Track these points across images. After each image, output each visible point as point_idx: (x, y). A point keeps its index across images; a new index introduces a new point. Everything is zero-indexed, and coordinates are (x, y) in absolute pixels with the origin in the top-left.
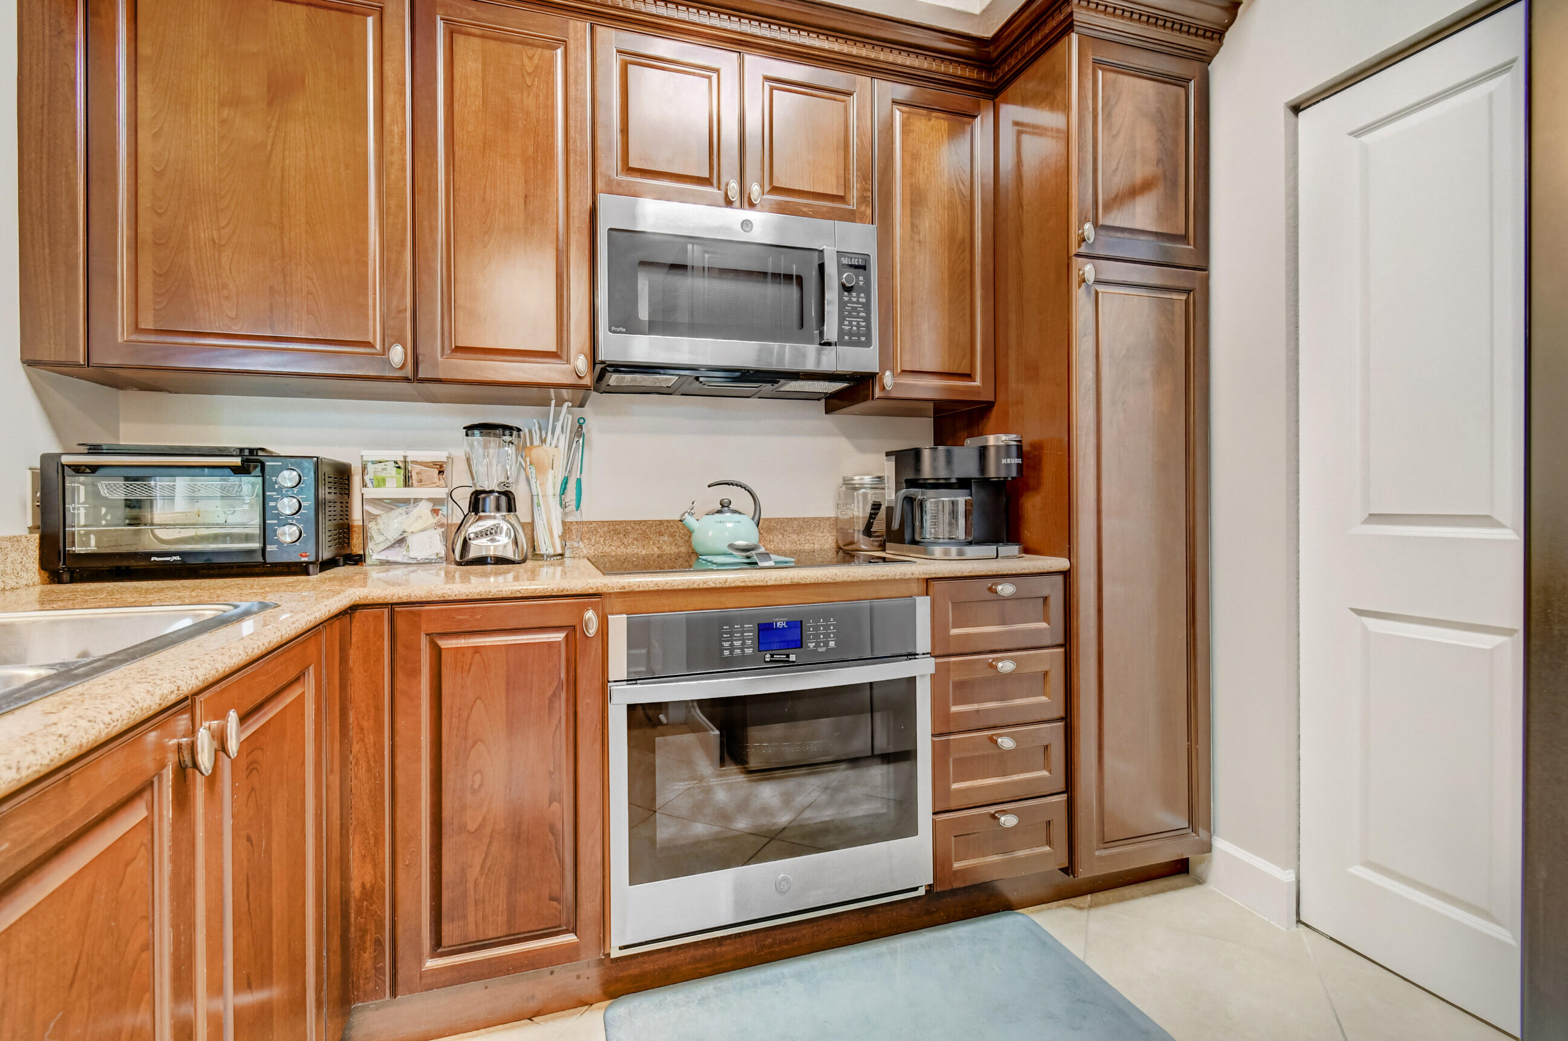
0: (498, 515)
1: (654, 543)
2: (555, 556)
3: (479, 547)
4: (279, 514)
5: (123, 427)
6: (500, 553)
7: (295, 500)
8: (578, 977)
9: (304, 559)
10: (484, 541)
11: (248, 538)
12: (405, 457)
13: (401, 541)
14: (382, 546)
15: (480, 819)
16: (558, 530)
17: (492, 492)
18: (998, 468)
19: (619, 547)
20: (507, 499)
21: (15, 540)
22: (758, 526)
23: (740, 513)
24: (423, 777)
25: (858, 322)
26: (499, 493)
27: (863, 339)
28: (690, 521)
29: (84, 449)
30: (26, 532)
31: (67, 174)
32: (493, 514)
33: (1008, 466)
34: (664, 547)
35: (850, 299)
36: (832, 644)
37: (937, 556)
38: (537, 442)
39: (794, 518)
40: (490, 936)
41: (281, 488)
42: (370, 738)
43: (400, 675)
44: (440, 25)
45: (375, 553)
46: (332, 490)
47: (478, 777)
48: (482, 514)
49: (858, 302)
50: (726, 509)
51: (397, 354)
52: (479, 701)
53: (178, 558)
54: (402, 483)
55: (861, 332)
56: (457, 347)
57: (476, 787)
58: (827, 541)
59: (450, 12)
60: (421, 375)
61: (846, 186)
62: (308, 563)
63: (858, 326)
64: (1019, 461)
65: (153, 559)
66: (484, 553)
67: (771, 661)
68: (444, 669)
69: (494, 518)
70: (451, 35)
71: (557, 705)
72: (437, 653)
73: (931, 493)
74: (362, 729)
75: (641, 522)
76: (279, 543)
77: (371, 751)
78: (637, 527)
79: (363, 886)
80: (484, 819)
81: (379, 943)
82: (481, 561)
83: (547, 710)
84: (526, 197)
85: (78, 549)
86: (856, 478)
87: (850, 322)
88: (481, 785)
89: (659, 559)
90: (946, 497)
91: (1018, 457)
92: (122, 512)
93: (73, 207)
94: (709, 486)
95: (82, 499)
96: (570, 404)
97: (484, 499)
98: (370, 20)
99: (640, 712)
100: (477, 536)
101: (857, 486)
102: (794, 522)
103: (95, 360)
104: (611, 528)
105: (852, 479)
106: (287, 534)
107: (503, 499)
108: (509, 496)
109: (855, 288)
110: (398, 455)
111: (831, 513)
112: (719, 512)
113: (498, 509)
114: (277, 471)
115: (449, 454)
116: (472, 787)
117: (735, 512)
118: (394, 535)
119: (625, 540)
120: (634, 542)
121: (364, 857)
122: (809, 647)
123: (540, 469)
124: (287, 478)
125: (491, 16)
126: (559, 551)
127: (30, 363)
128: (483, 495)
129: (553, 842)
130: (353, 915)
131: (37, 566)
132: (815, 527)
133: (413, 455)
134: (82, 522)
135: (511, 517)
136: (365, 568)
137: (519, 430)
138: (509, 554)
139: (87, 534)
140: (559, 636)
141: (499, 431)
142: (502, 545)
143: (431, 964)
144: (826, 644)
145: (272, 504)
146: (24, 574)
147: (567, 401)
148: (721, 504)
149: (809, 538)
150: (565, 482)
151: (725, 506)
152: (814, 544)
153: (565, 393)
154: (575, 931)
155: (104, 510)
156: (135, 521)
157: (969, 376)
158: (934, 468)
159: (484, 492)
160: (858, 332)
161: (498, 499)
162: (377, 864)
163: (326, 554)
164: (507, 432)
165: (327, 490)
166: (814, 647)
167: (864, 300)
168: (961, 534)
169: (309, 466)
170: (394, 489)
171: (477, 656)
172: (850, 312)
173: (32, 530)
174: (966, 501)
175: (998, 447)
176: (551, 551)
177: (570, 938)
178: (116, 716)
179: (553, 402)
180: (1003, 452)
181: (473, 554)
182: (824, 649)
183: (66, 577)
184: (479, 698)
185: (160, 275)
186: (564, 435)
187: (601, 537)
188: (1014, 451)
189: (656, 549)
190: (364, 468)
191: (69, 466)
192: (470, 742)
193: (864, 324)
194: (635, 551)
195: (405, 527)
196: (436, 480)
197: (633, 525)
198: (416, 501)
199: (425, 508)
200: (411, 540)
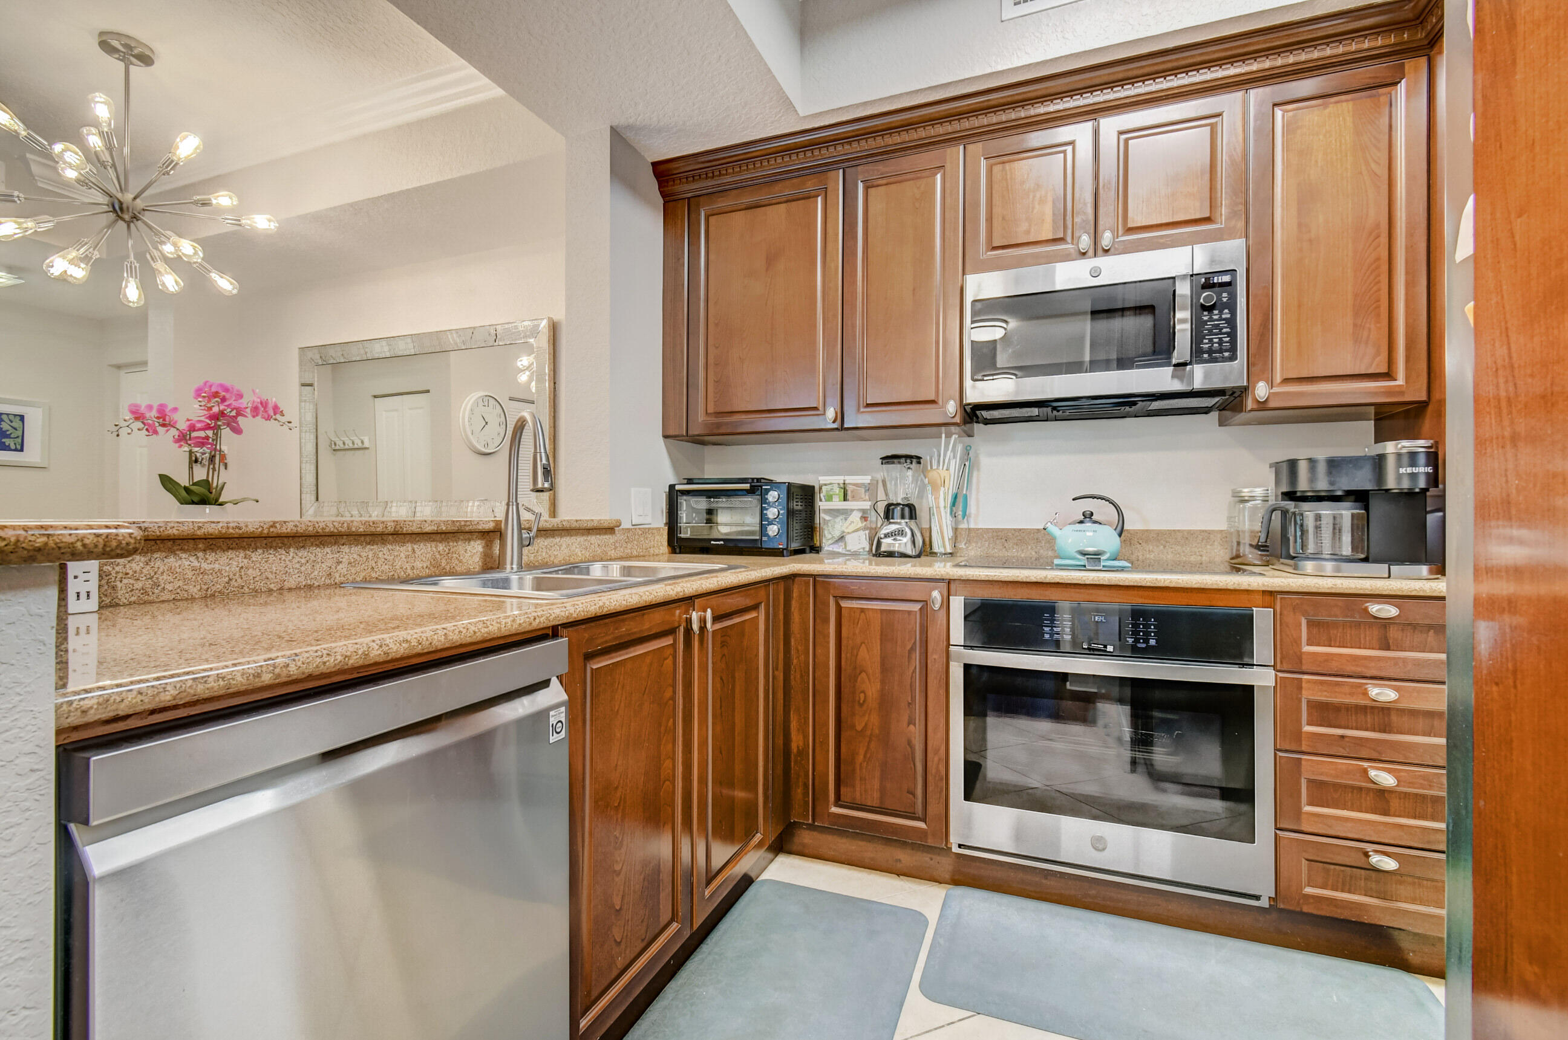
0: (903, 521)
1: (1032, 548)
2: (945, 554)
3: (887, 544)
4: (768, 518)
5: (706, 467)
6: (902, 550)
7: (776, 510)
8: (931, 859)
9: (781, 547)
10: (889, 540)
11: (752, 533)
12: (844, 481)
13: (842, 538)
14: (830, 542)
15: (863, 724)
16: (949, 533)
17: (898, 504)
18: (1399, 477)
19: (1001, 550)
20: (911, 511)
21: (658, 529)
22: (1120, 535)
23: (1100, 523)
24: (831, 688)
25: (1220, 339)
26: (903, 505)
27: (1226, 354)
28: (1052, 529)
29: (686, 481)
30: (663, 526)
31: (680, 334)
32: (899, 521)
33: (1413, 476)
34: (1042, 551)
35: (1211, 318)
36: (1152, 642)
37: (1308, 571)
38: (935, 467)
39: (1179, 530)
40: (869, 804)
41: (769, 502)
42: (802, 657)
43: (818, 621)
44: (861, 186)
45: (827, 546)
46: (800, 504)
47: (862, 696)
48: (891, 521)
49: (1220, 319)
50: (1088, 519)
51: (831, 413)
52: (863, 645)
53: (722, 543)
54: (842, 499)
55: (1224, 348)
56: (867, 404)
57: (861, 701)
58: (1220, 554)
59: (866, 175)
60: (846, 426)
61: (1213, 204)
62: (783, 549)
63: (1221, 342)
64: (1430, 470)
65: (712, 542)
66: (892, 549)
67: (1089, 649)
68: (843, 620)
69: (899, 523)
70: (867, 189)
71: (913, 657)
72: (839, 609)
73: (1305, 506)
74: (798, 651)
75: (1020, 530)
76: (767, 535)
77: (803, 665)
78: (1017, 534)
79: (798, 747)
80: (866, 724)
81: (806, 786)
82: (890, 554)
83: (907, 659)
84: (914, 290)
85: (682, 536)
86: (1246, 490)
87: (1211, 340)
88: (864, 701)
89: (1037, 562)
90: (1326, 510)
91: (1427, 465)
92: (705, 516)
93: (682, 352)
94: (1074, 500)
95: (684, 509)
96: (957, 436)
97: (893, 509)
98: (819, 199)
99: (974, 671)
100: (886, 536)
101: (1246, 498)
102: (1178, 533)
103: (690, 433)
104: (995, 534)
105: (1241, 492)
106: (773, 530)
107: (907, 509)
108: (912, 508)
109: (1218, 304)
110: (840, 479)
111: (1223, 526)
112: (1081, 522)
113: (903, 517)
114: (767, 491)
115: (872, 477)
116: (859, 701)
117: (1095, 522)
118: (837, 534)
119: (1006, 544)
120: (1015, 546)
121: (798, 730)
122: (1128, 642)
123: (935, 489)
124: (772, 496)
125: (892, 168)
126: (949, 550)
127: (665, 437)
128: (893, 507)
129: (910, 753)
130: (793, 764)
131: (666, 544)
132: (1203, 539)
133: (850, 479)
134: (684, 521)
135: (912, 523)
136: (821, 555)
137: (919, 458)
138: (909, 550)
139: (687, 527)
140: (916, 607)
141: (903, 460)
142: (903, 544)
143: (834, 810)
144: (1146, 641)
145: (765, 512)
146: (661, 548)
147: (954, 434)
148: (1084, 515)
149: (1196, 550)
150: (955, 497)
151: (1088, 516)
152: (1201, 556)
153: (953, 428)
154: (924, 820)
155: (694, 515)
156: (709, 521)
157: (1388, 375)
158: (1312, 479)
159: (892, 504)
160: (1221, 349)
161: (903, 510)
162: (806, 737)
163: (795, 545)
164: (908, 461)
165: (795, 504)
166: (1133, 642)
167: (1228, 316)
168: (1347, 550)
169: (784, 488)
170: (837, 504)
171: (863, 614)
172: (1210, 331)
173: (666, 524)
174: (1353, 515)
175: (1399, 455)
176: (942, 550)
177: (921, 825)
178: (659, 594)
179: (943, 436)
180: (1405, 460)
181: (883, 549)
182: (1144, 646)
183: (678, 550)
184: (864, 643)
185: (717, 382)
186: (954, 461)
187: (986, 541)
188: (1422, 459)
189: (1034, 553)
190: (820, 489)
191: (679, 491)
192: (858, 671)
193: (1228, 339)
194: (1016, 554)
195: (844, 529)
196: (863, 496)
197: (1013, 532)
198: (852, 510)
199: (856, 517)
200: (848, 538)
